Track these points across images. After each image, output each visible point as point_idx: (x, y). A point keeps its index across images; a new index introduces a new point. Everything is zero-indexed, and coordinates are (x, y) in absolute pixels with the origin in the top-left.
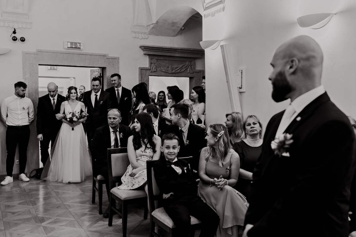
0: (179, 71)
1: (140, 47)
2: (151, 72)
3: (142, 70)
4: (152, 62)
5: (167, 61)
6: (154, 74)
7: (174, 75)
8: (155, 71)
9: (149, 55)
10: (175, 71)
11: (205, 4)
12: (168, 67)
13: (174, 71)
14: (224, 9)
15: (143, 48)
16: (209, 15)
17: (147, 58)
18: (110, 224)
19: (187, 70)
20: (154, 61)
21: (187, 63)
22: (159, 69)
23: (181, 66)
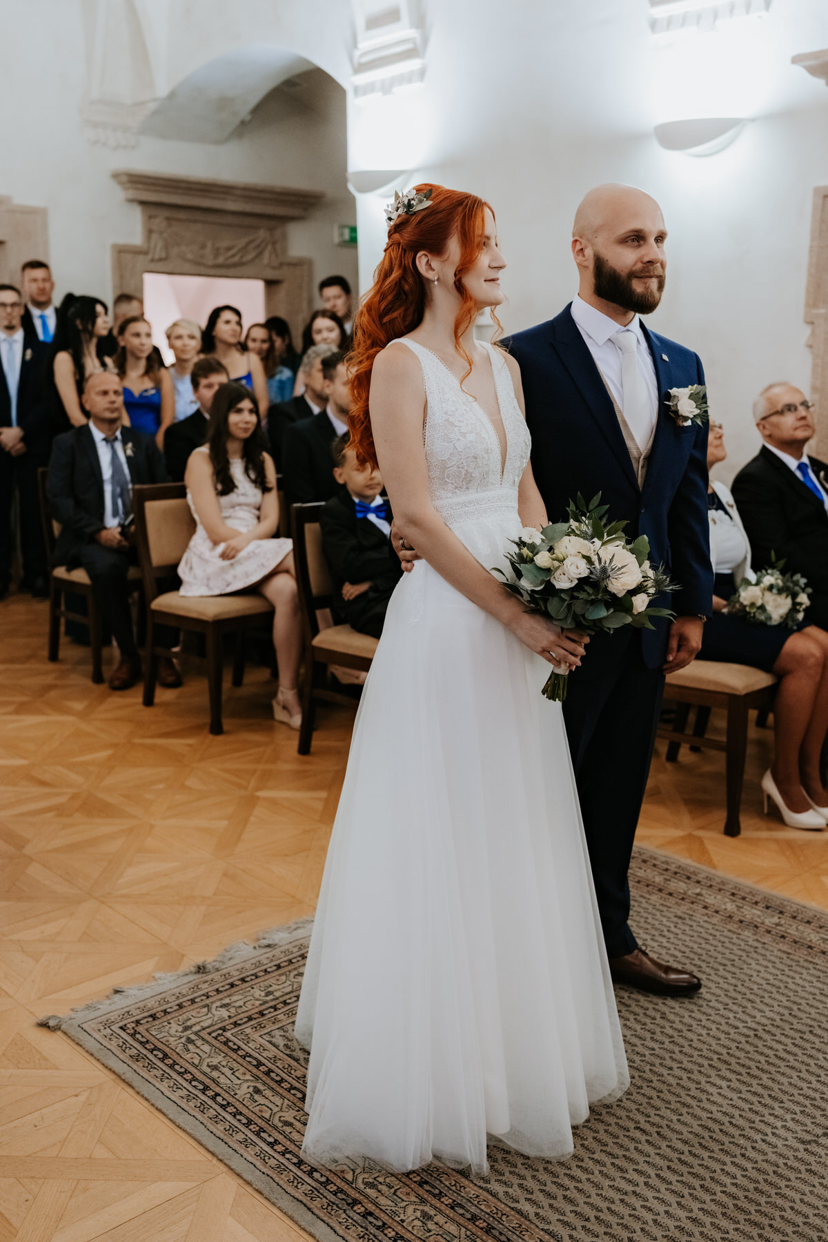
0: (236, 259)
1: (116, 176)
2: (152, 260)
3: (122, 252)
4: (155, 228)
5: (199, 226)
6: (160, 266)
7: (223, 271)
8: (163, 255)
9: (143, 203)
10: (227, 259)
11: (357, 53)
12: (203, 247)
13: (221, 260)
14: (422, 73)
15: (125, 179)
16: (368, 89)
17: (137, 214)
18: (149, 701)
19: (260, 255)
20: (159, 223)
21: (262, 234)
22: (174, 251)
23: (242, 242)
